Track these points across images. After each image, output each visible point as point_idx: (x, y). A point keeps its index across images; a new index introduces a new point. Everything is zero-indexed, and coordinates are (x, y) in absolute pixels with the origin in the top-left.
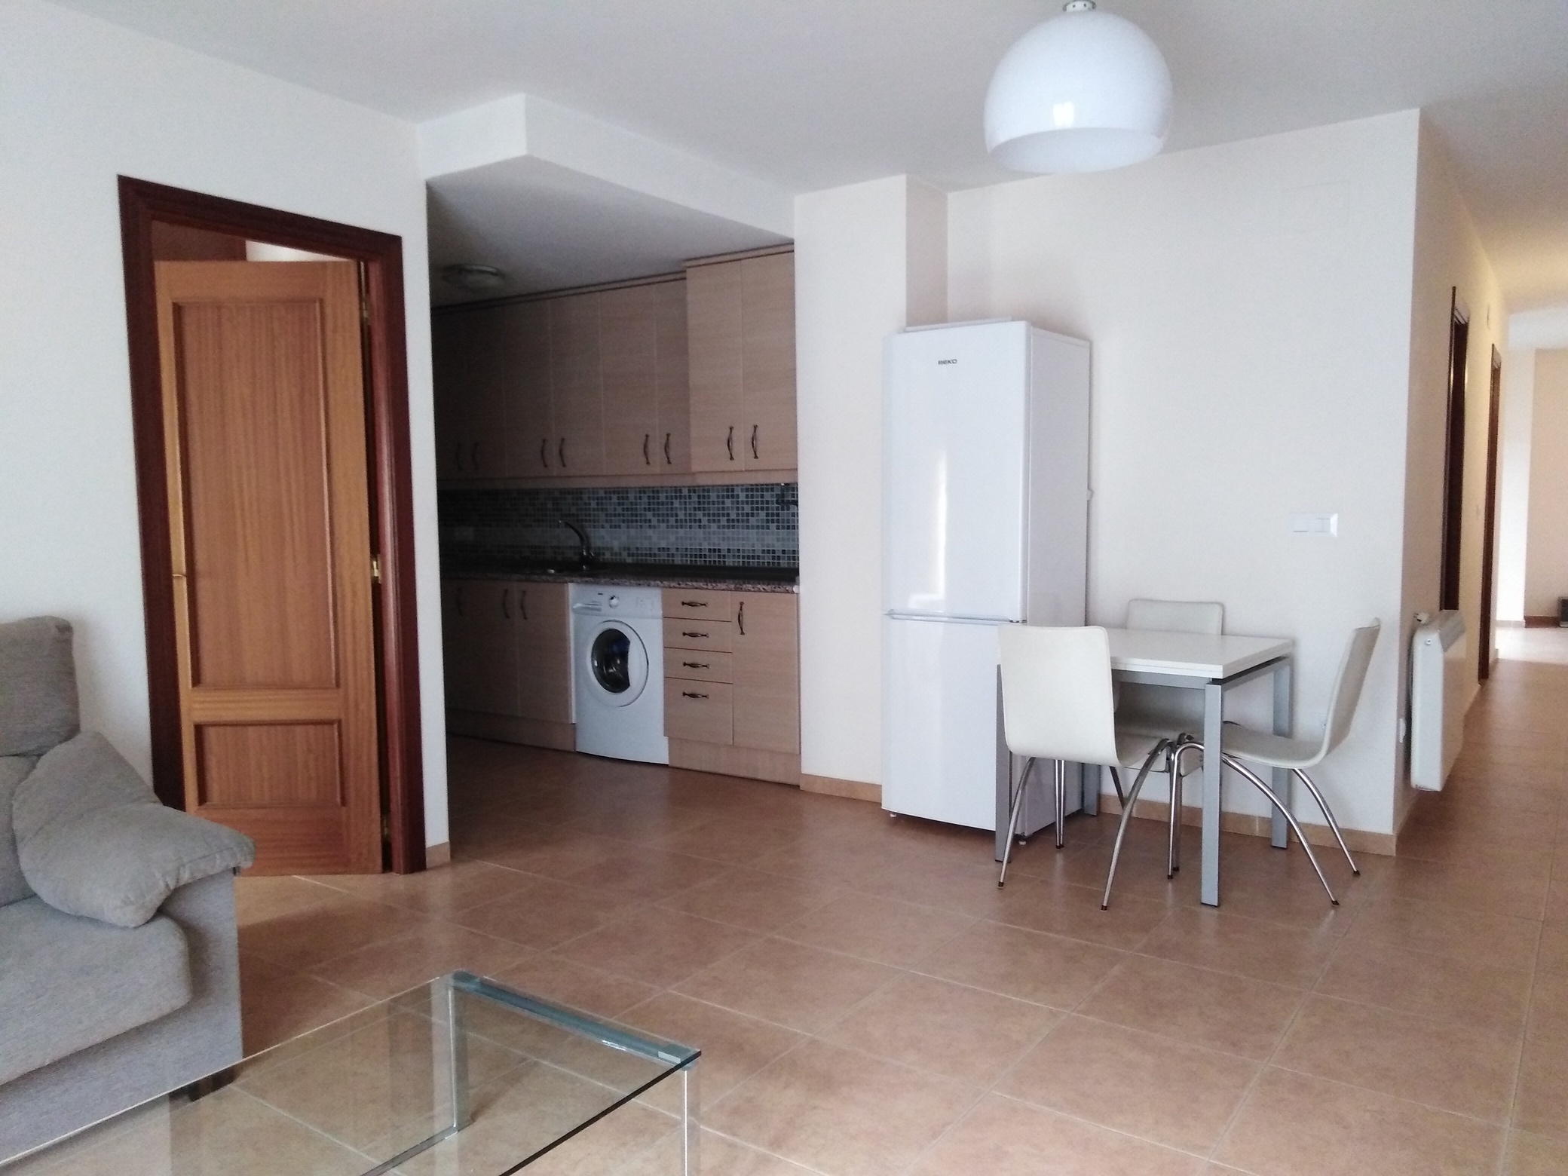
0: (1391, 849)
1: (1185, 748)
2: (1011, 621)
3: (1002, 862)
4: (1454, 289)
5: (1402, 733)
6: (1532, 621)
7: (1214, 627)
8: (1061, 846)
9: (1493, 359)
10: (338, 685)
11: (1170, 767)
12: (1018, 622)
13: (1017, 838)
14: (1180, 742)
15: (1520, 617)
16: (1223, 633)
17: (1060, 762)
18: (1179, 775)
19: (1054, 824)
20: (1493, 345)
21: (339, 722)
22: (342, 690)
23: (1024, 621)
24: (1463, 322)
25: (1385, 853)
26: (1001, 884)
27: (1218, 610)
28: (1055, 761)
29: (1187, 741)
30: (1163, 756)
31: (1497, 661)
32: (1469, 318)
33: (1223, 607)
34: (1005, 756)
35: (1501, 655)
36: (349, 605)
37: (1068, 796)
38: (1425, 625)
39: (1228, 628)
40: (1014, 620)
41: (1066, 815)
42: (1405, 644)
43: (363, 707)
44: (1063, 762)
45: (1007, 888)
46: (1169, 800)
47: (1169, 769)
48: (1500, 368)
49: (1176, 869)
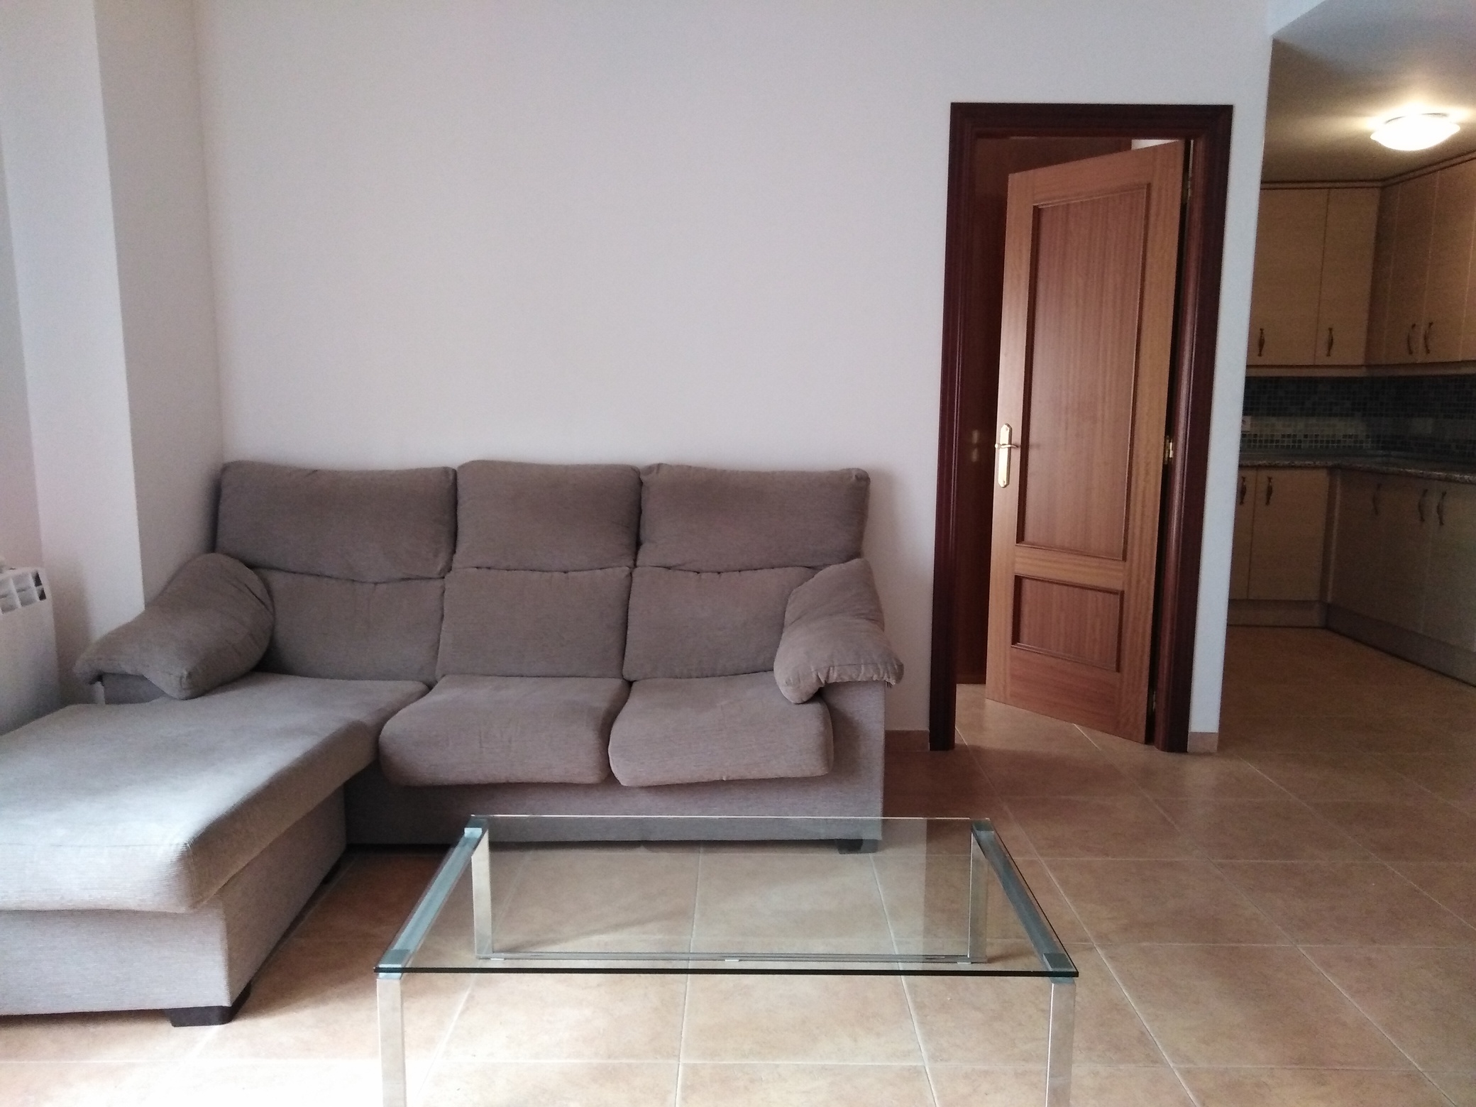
10: (1124, 559)
21: (1122, 593)
22: (1128, 563)
36: (1141, 484)
43: (1144, 582)
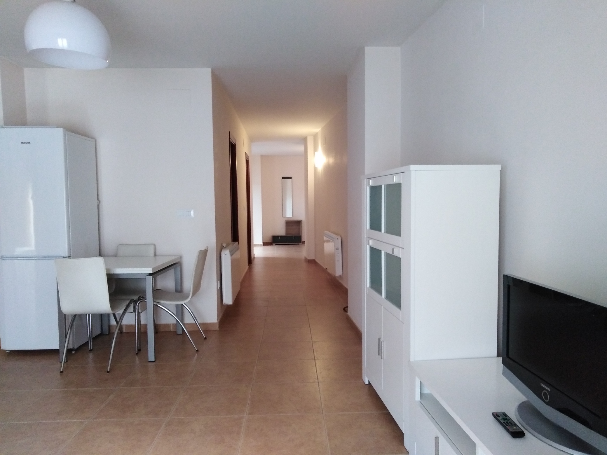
0: (217, 328)
1: (141, 302)
2: (64, 257)
3: (62, 362)
4: (229, 132)
5: (219, 286)
6: (265, 244)
7: (152, 253)
8: (91, 350)
9: (246, 157)
11: (135, 310)
12: (66, 257)
13: (69, 351)
14: (139, 300)
15: (261, 243)
16: (155, 255)
17: (89, 315)
18: (139, 313)
19: (88, 342)
20: (246, 152)
23: (70, 257)
24: (234, 144)
25: (216, 329)
26: (62, 372)
27: (153, 247)
28: (86, 315)
29: (142, 299)
30: (132, 306)
31: (254, 258)
32: (236, 143)
33: (155, 245)
34: (62, 317)
35: (256, 256)
37: (93, 329)
38: (225, 247)
39: (158, 253)
40: (65, 256)
41: (93, 337)
42: (219, 254)
44: (90, 314)
45: (64, 373)
46: (135, 323)
47: (135, 311)
48: (249, 160)
49: (139, 350)
